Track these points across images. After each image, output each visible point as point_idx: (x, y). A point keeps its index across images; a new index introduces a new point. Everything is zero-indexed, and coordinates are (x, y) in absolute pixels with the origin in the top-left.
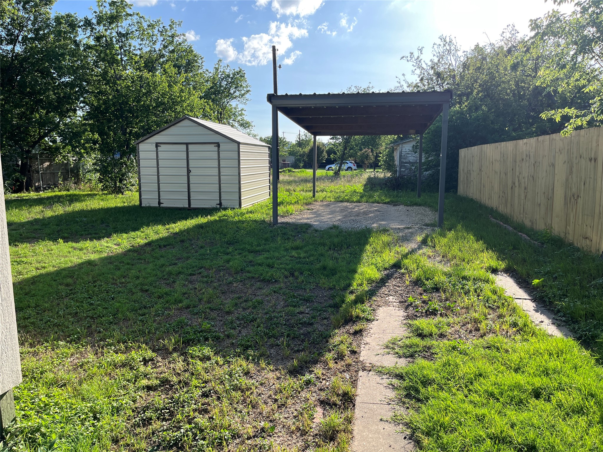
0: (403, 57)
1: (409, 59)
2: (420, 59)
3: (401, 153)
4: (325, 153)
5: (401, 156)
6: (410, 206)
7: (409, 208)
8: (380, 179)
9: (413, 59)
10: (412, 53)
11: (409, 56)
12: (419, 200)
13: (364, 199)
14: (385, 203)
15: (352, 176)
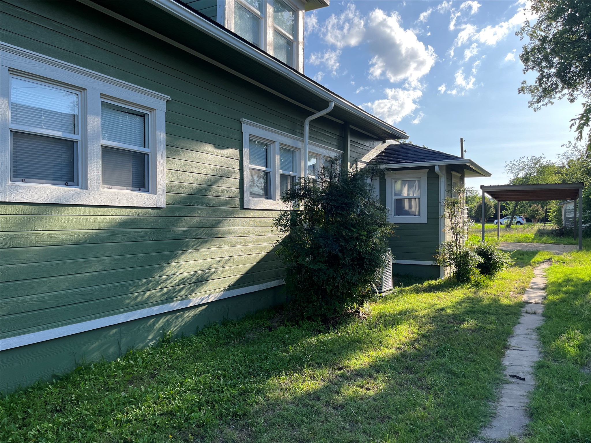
0: (563, 145)
1: (568, 146)
2: (576, 146)
3: (565, 210)
4: (492, 208)
5: (565, 213)
6: (567, 245)
7: (565, 246)
8: (548, 230)
9: (571, 146)
10: (570, 142)
11: (568, 145)
12: (574, 242)
13: (535, 241)
14: (550, 243)
15: (524, 229)
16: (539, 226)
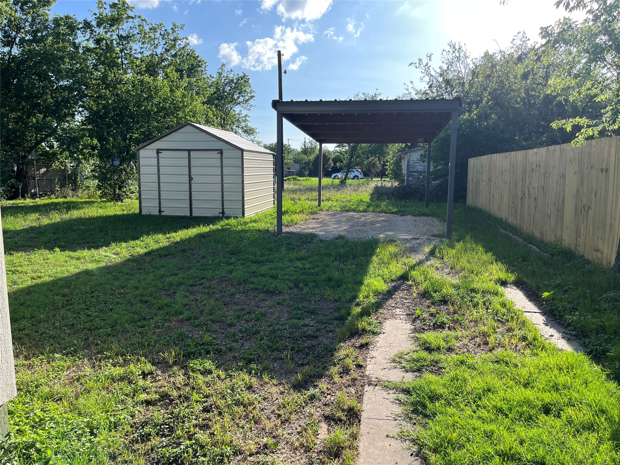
0: (411, 64)
1: (418, 65)
2: (428, 66)
3: (409, 162)
4: (331, 161)
5: (408, 165)
6: (418, 216)
7: (416, 218)
8: (388, 188)
9: (422, 66)
10: (421, 60)
11: (418, 63)
12: (426, 210)
13: (371, 208)
14: (392, 213)
15: (359, 185)
16: (376, 182)
